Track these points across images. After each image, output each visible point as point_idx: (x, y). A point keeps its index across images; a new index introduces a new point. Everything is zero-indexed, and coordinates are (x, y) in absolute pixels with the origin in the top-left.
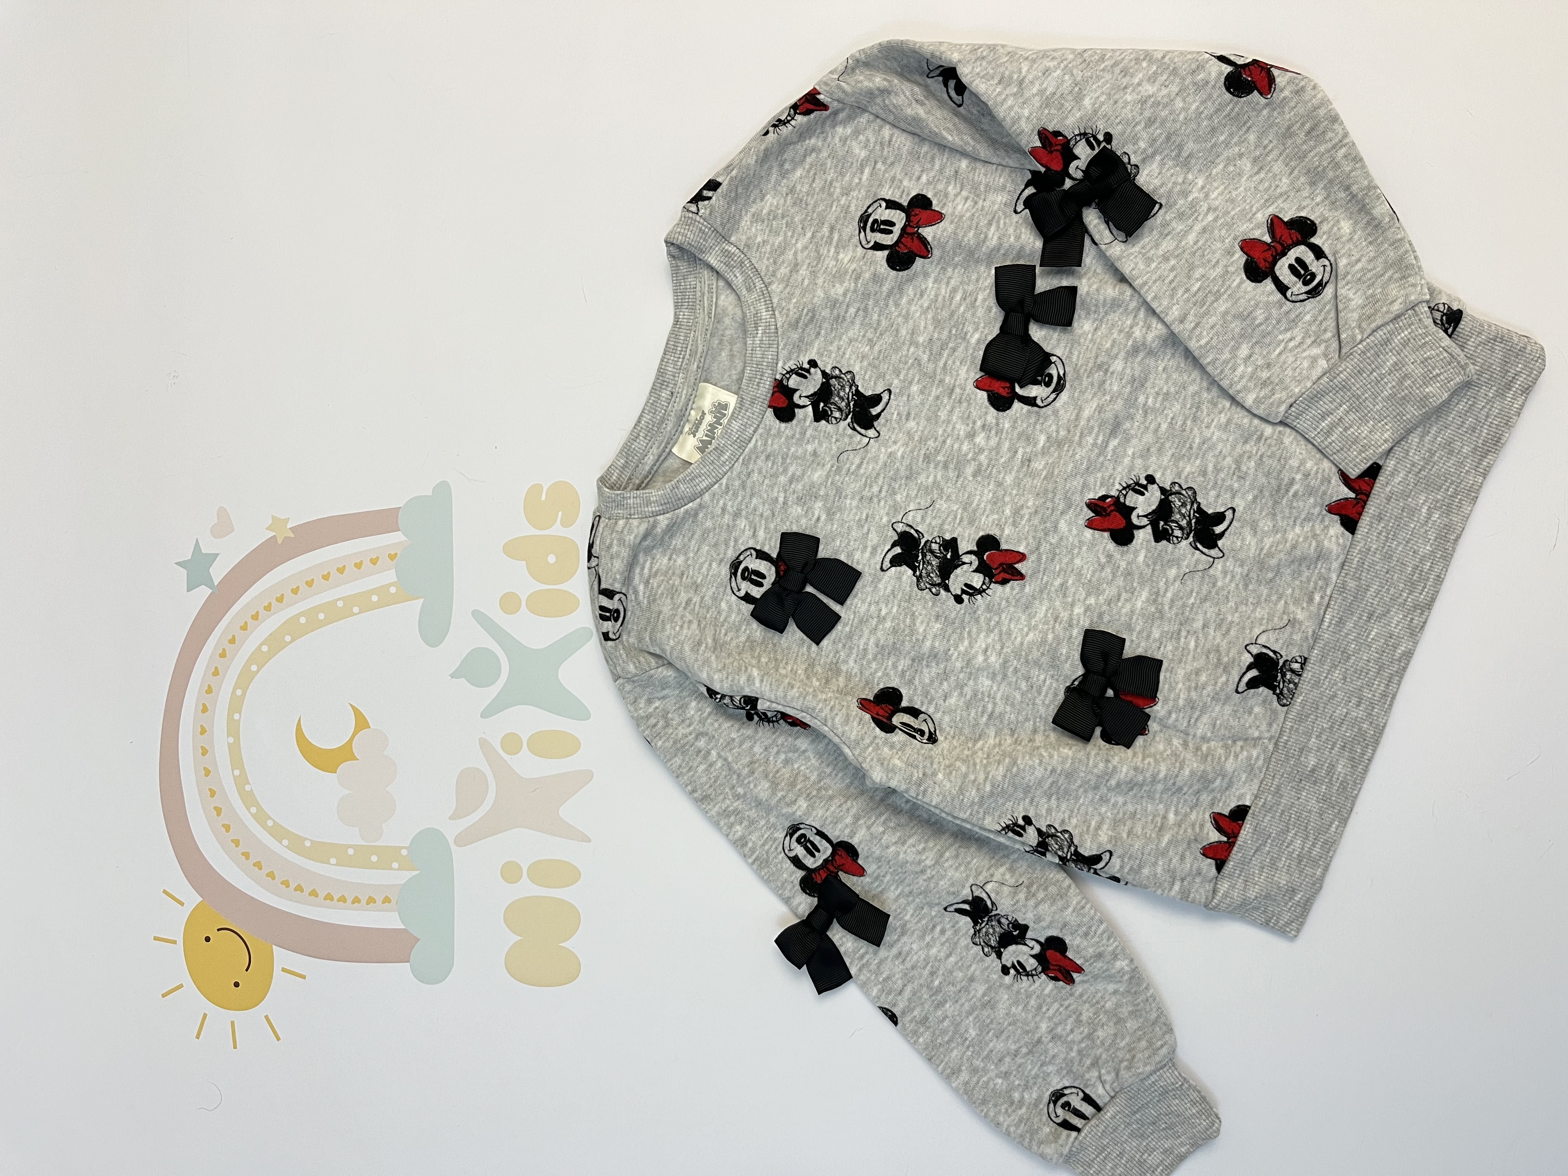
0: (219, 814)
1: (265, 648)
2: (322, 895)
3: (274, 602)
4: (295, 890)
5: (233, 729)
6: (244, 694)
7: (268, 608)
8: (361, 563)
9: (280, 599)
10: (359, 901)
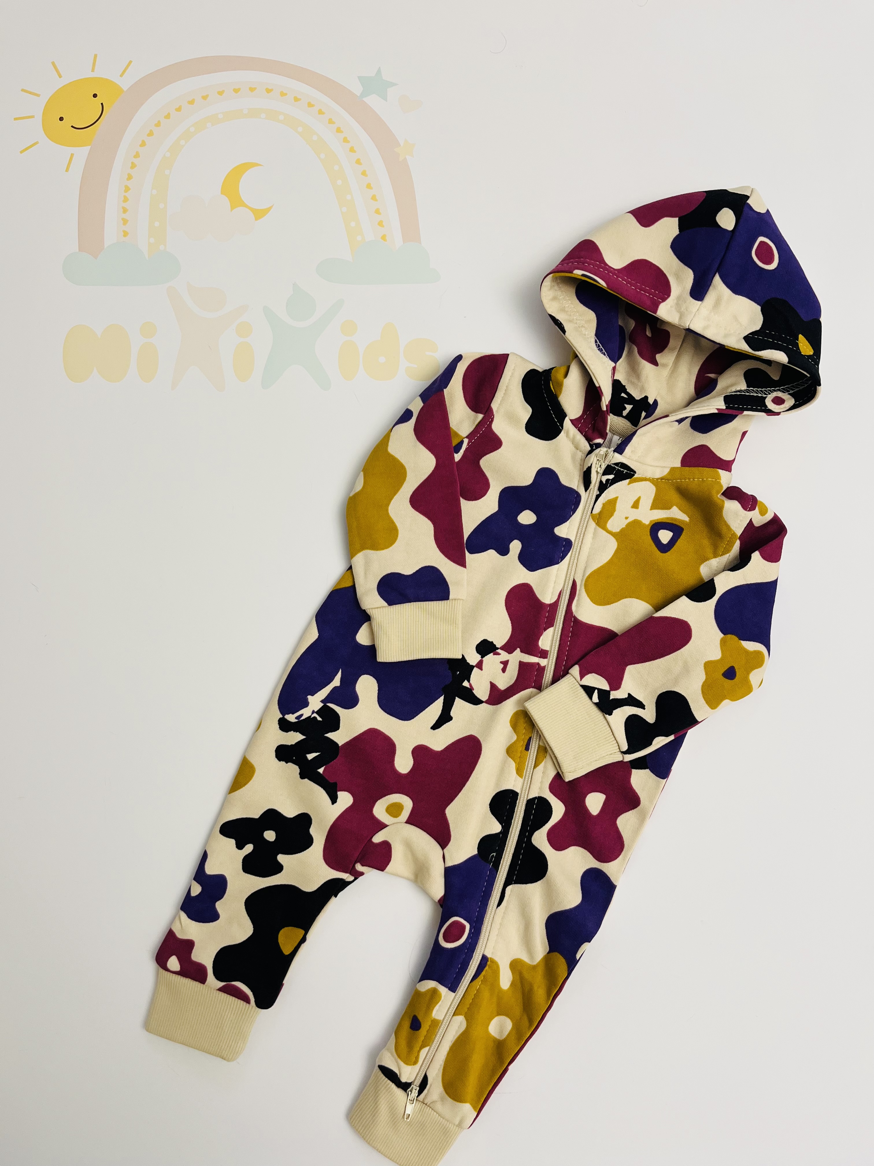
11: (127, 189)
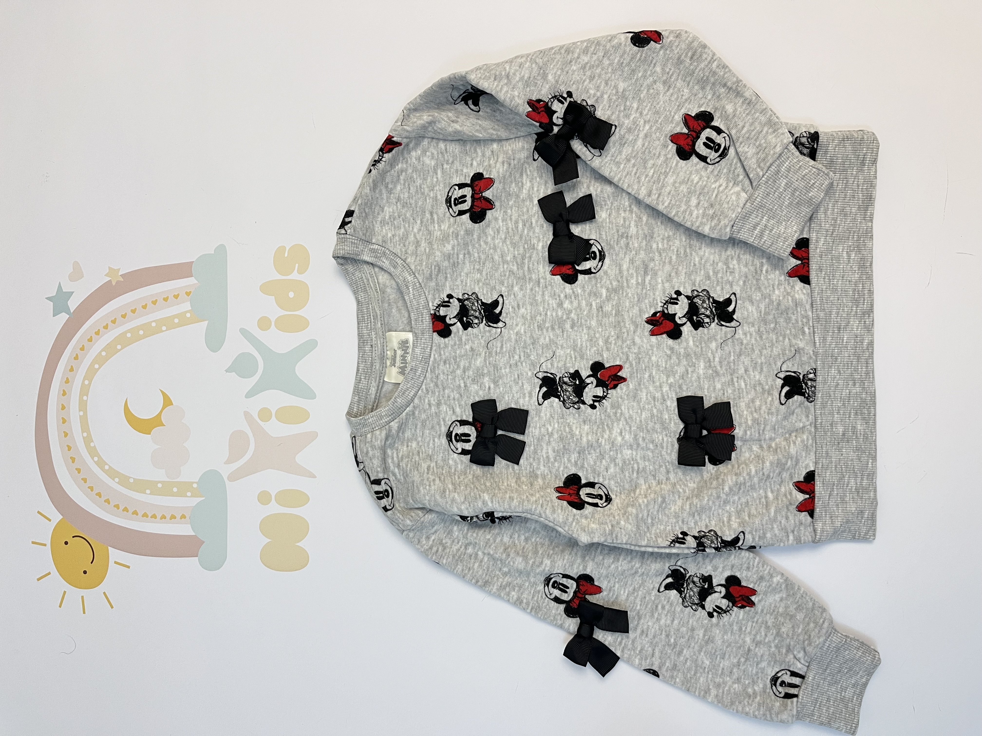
0: (73, 462)
1: (104, 354)
2: (140, 514)
3: (110, 324)
4: (123, 510)
5: (83, 406)
6: (90, 384)
7: (106, 327)
8: (168, 297)
9: (114, 322)
10: (165, 518)
11: (145, 515)
